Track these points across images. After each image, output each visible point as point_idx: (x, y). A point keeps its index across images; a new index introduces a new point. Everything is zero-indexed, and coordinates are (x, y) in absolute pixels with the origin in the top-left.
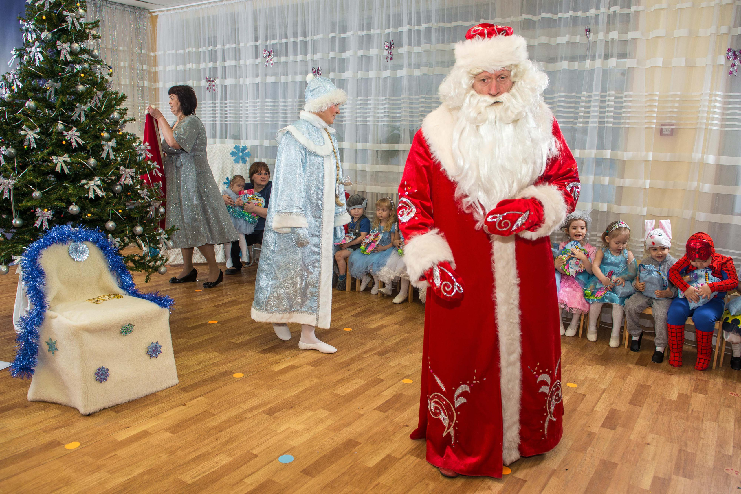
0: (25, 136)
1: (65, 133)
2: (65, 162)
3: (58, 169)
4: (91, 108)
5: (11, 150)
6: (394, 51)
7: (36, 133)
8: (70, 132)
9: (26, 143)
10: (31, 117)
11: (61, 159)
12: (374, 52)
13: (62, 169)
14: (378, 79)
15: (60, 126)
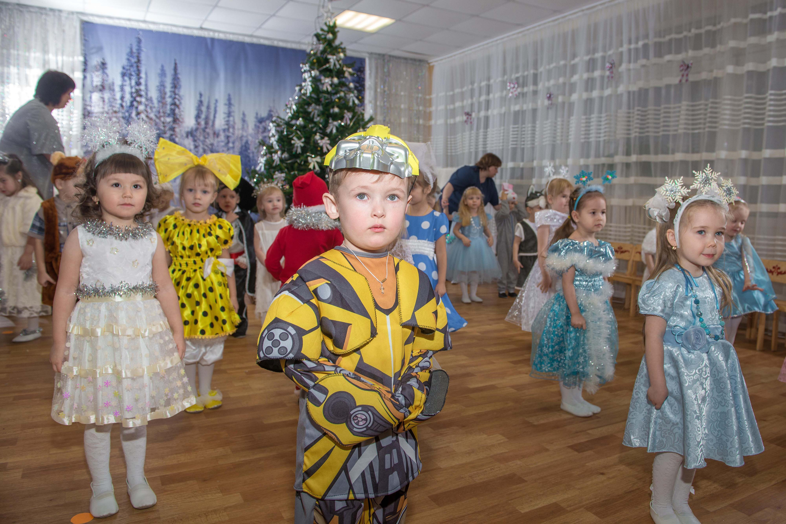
0: (294, 144)
1: (319, 141)
2: (317, 162)
3: (311, 167)
4: (340, 125)
5: (286, 155)
6: (614, 70)
7: (303, 142)
8: (324, 141)
9: (294, 150)
10: (300, 131)
11: (314, 160)
12: (597, 74)
13: (314, 168)
14: (601, 98)
15: (318, 137)
